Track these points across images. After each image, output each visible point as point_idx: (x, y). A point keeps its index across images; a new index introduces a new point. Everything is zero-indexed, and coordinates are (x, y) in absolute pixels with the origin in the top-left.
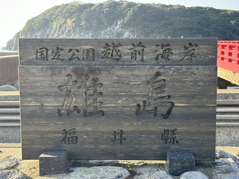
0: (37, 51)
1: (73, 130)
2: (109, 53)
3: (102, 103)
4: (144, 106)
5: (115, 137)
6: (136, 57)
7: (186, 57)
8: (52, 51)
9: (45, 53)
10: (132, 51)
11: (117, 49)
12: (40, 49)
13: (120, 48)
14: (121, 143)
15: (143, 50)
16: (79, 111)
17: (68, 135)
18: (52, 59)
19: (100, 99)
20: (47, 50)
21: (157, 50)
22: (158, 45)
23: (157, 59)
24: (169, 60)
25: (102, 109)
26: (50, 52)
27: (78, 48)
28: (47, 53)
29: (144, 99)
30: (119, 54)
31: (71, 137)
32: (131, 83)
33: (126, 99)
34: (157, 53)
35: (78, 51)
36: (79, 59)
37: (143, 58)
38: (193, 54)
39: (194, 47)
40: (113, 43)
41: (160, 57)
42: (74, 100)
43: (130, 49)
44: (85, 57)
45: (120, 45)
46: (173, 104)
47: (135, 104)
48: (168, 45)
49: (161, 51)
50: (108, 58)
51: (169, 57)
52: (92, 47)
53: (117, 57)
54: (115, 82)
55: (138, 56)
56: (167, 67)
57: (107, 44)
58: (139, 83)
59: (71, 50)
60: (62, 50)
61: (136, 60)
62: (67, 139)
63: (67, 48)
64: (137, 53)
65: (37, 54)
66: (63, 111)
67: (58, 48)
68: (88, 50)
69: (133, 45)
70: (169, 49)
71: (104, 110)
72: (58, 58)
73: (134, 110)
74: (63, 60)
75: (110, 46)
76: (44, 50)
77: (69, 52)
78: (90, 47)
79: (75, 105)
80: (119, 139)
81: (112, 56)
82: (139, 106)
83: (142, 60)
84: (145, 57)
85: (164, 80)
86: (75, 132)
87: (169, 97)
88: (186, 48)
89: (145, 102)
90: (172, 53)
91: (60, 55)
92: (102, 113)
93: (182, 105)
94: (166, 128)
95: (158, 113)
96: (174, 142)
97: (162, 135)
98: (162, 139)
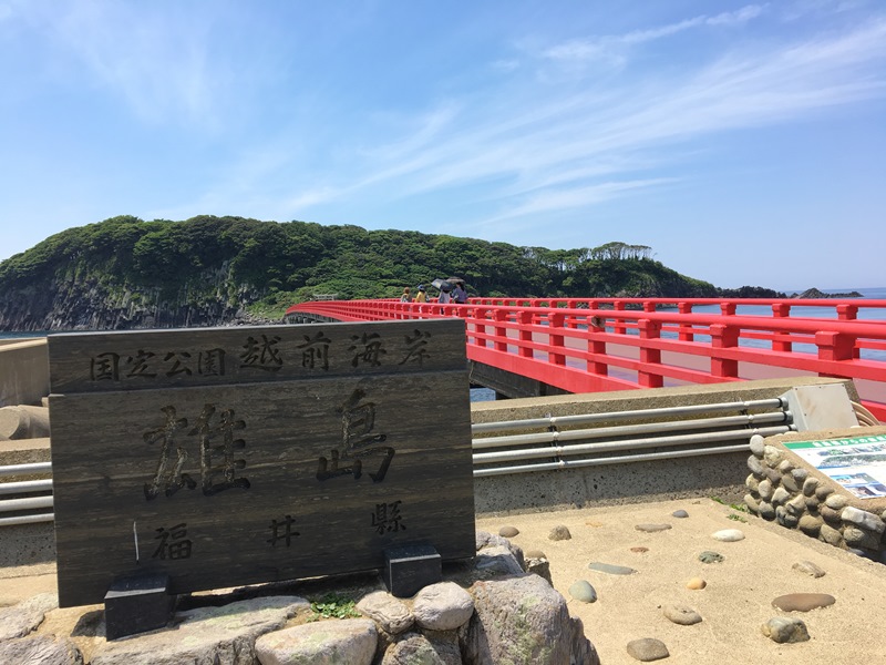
0: (93, 360)
1: (181, 528)
2: (256, 357)
3: (243, 462)
4: (335, 459)
5: (275, 533)
6: (313, 362)
7: (411, 358)
8: (127, 358)
9: (111, 363)
10: (304, 349)
11: (272, 347)
12: (101, 356)
13: (279, 345)
14: (288, 545)
15: (326, 347)
16: (193, 485)
17: (169, 541)
18: (128, 376)
19: (239, 455)
20: (116, 357)
21: (355, 347)
22: (356, 338)
23: (355, 363)
24: (379, 364)
25: (244, 475)
26: (122, 362)
27: (188, 350)
28: (116, 364)
29: (334, 447)
30: (276, 356)
31: (175, 545)
32: (306, 416)
33: (296, 450)
34: (355, 351)
35: (187, 355)
36: (189, 372)
37: (327, 364)
38: (424, 351)
39: (423, 338)
40: (264, 337)
41: (360, 360)
42: (181, 461)
43: (300, 347)
44: (203, 367)
45: (280, 339)
46: (392, 452)
47: (315, 458)
48: (376, 336)
49: (362, 348)
50: (254, 366)
51: (379, 359)
52: (219, 347)
53: (273, 364)
54: (272, 416)
55: (316, 359)
56: (375, 378)
57: (251, 339)
58: (321, 414)
59: (170, 355)
60: (151, 355)
61: (312, 367)
62: (167, 548)
63: (163, 351)
64: (315, 353)
65: (92, 366)
66: (156, 488)
67: (141, 353)
68: (209, 352)
69: (307, 338)
70: (379, 344)
71: (251, 476)
72: (144, 372)
73: (313, 470)
74: (154, 376)
75: (256, 343)
76: (110, 357)
77: (166, 360)
78: (215, 346)
79: (183, 472)
80: (283, 537)
81: (263, 361)
82: (323, 460)
83: (326, 367)
84: (331, 362)
85: (372, 405)
86: (185, 532)
87: (383, 438)
88: (409, 341)
89: (335, 452)
90: (385, 352)
91: (146, 366)
92: (246, 483)
93: (410, 451)
94: (381, 502)
95: (363, 471)
96: (396, 530)
97: (373, 515)
98: (373, 525)
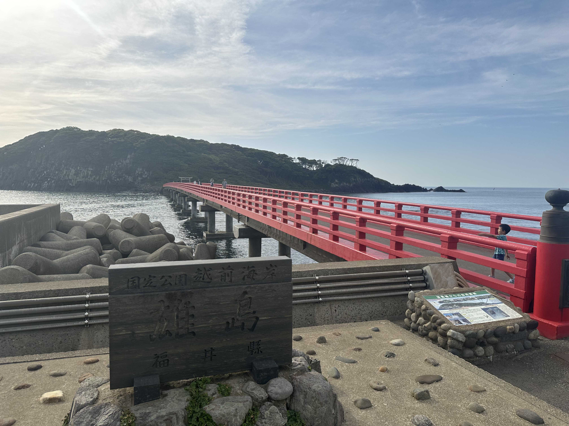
0: (128, 280)
1: (165, 354)
2: (201, 277)
3: (193, 324)
4: (233, 322)
5: (206, 355)
6: (225, 279)
7: (268, 276)
8: (144, 279)
9: (136, 281)
10: (222, 273)
11: (208, 273)
12: (132, 278)
13: (211, 272)
14: (211, 360)
15: (231, 272)
16: (171, 334)
17: (160, 359)
18: (144, 287)
19: (191, 321)
20: (139, 278)
21: (244, 272)
22: (245, 268)
23: (244, 279)
24: (254, 279)
25: (193, 330)
26: (142, 280)
27: (171, 275)
28: (139, 281)
29: (233, 317)
30: (210, 277)
31: (162, 361)
32: (221, 303)
33: (216, 318)
34: (244, 274)
35: (170, 277)
36: (171, 284)
37: (231, 279)
38: (273, 273)
39: (274, 268)
40: (205, 268)
41: (246, 278)
42: (165, 324)
43: (220, 272)
44: (177, 282)
45: (211, 269)
46: (257, 318)
47: (225, 322)
48: (253, 267)
49: (247, 272)
50: (199, 281)
51: (254, 277)
52: (184, 273)
53: (208, 280)
54: (207, 304)
55: (227, 278)
56: (252, 286)
57: (199, 269)
58: (228, 302)
59: (163, 277)
60: (154, 277)
61: (225, 281)
62: (158, 363)
63: (160, 276)
64: (226, 275)
65: (128, 283)
66: (154, 336)
67: (150, 276)
68: (180, 276)
69: (223, 269)
70: (254, 271)
71: (196, 331)
72: (151, 285)
73: (224, 327)
74: (155, 286)
75: (201, 271)
76: (136, 279)
77: (161, 279)
78: (182, 273)
79: (166, 329)
80: (209, 357)
81: (203, 279)
82: (228, 323)
83: (231, 281)
84: (233, 279)
85: (250, 298)
86: (166, 355)
87: (254, 312)
88: (267, 268)
89: (233, 319)
90: (256, 274)
91: (152, 282)
92: (194, 333)
93: (266, 318)
94: (252, 341)
95: (245, 327)
96: (258, 353)
97: (248, 346)
98: (248, 351)
